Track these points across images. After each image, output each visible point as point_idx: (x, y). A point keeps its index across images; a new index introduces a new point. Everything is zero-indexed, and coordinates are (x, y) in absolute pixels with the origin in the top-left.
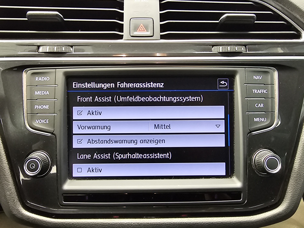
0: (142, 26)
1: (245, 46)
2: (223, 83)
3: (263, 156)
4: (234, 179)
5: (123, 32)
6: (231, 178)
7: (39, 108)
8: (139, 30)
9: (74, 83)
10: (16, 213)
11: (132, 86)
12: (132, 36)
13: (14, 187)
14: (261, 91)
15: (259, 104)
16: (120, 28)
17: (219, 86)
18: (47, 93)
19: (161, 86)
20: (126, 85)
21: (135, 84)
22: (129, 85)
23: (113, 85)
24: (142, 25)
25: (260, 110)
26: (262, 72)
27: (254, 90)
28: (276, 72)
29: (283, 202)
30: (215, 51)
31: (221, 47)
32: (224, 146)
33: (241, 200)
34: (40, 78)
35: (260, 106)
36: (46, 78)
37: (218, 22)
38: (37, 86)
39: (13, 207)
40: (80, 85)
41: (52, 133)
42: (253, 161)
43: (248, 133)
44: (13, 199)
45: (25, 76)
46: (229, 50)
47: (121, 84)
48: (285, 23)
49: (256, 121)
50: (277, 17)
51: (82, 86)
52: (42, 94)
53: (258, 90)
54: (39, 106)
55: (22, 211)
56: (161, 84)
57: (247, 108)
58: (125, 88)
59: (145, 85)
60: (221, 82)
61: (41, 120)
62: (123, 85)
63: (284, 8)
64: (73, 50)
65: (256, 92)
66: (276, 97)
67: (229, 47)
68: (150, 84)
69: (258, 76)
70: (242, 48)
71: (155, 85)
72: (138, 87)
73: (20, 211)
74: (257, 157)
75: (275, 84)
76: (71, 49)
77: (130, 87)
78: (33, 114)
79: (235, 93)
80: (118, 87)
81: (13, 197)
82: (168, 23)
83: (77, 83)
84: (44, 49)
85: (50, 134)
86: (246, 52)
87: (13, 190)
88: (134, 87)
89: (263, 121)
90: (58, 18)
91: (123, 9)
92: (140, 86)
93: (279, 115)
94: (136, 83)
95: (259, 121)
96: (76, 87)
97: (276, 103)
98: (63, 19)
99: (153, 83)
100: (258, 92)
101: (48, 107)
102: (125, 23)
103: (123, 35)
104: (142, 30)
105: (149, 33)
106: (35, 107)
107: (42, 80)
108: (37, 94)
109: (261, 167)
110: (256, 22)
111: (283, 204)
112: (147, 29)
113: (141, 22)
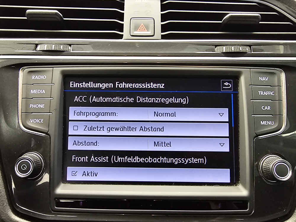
0: (142, 26)
1: (250, 46)
2: (227, 85)
3: (272, 162)
4: (240, 186)
5: (123, 32)
6: (236, 185)
7: (34, 107)
8: (139, 30)
9: (71, 82)
10: (4, 218)
11: (131, 86)
12: (132, 36)
13: (4, 190)
14: (267, 93)
15: (266, 107)
16: (121, 28)
17: (222, 87)
18: (43, 92)
19: (161, 87)
20: (125, 85)
21: (134, 84)
22: (129, 85)
23: (111, 85)
24: (142, 24)
25: (267, 113)
26: (268, 73)
27: (260, 92)
28: (283, 73)
29: (295, 213)
30: (218, 51)
31: (224, 48)
32: (229, 151)
33: (247, 210)
34: (37, 76)
35: (267, 109)
36: (42, 76)
37: (221, 22)
38: (33, 84)
39: (2, 211)
40: (77, 85)
41: (47, 134)
42: (261, 168)
43: (255, 137)
44: (3, 202)
45: (21, 74)
46: (233, 50)
47: (120, 84)
48: (291, 24)
49: (263, 124)
50: (283, 18)
51: (80, 86)
52: (38, 93)
53: (265, 92)
54: (34, 105)
55: (11, 216)
56: (162, 84)
57: (253, 110)
58: (124, 89)
59: (145, 85)
60: (225, 84)
61: (36, 120)
62: (122, 85)
63: (290, 8)
64: (72, 49)
65: (262, 93)
66: (284, 100)
67: (233, 47)
68: (150, 84)
69: (264, 78)
70: (247, 49)
71: (155, 85)
72: (138, 87)
73: (9, 216)
74: (264, 163)
75: (283, 86)
76: (70, 48)
77: (129, 87)
78: (27, 113)
79: (240, 95)
80: (117, 87)
81: (2, 201)
82: (169, 22)
83: (74, 82)
84: (42, 47)
85: (45, 134)
86: (251, 52)
87: (3, 192)
88: (134, 87)
89: (270, 124)
90: (58, 17)
91: (123, 10)
92: (139, 86)
93: (287, 118)
94: (136, 84)
95: (266, 124)
96: (73, 86)
97: (284, 106)
98: (63, 18)
99: (153, 83)
100: (264, 94)
101: (43, 106)
102: (126, 23)
103: (123, 35)
104: (142, 29)
105: (150, 33)
106: (30, 106)
107: (39, 79)
108: (33, 93)
109: (269, 173)
110: (260, 23)
111: (295, 216)
112: (147, 28)
113: (142, 22)
